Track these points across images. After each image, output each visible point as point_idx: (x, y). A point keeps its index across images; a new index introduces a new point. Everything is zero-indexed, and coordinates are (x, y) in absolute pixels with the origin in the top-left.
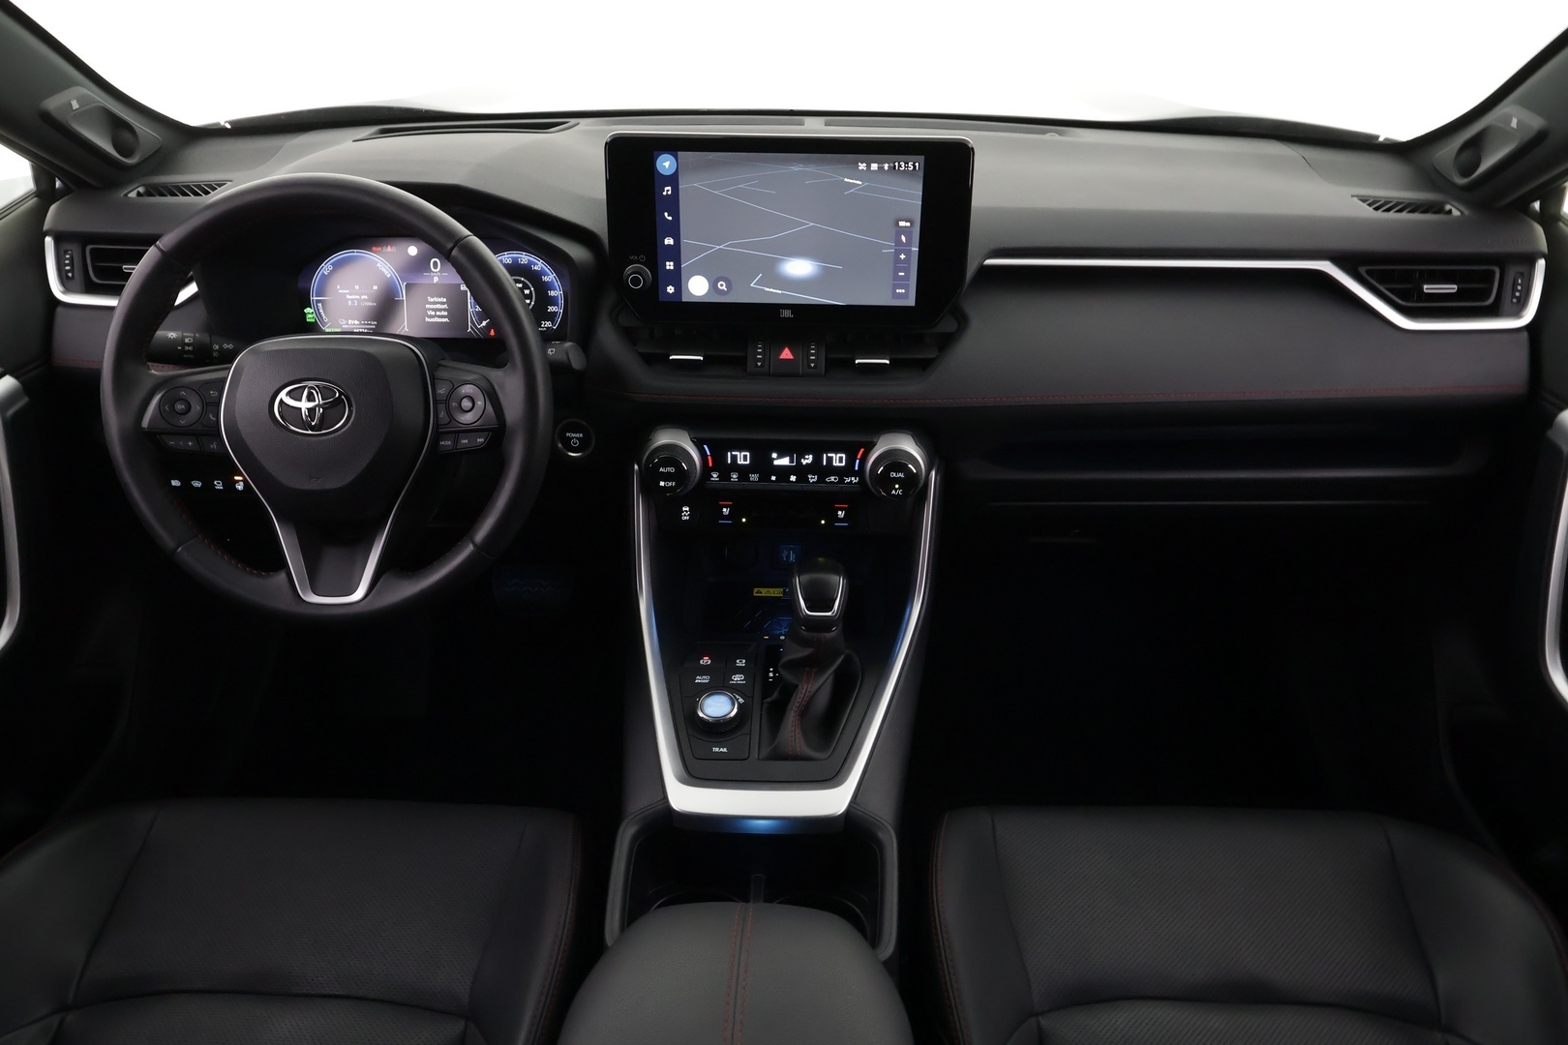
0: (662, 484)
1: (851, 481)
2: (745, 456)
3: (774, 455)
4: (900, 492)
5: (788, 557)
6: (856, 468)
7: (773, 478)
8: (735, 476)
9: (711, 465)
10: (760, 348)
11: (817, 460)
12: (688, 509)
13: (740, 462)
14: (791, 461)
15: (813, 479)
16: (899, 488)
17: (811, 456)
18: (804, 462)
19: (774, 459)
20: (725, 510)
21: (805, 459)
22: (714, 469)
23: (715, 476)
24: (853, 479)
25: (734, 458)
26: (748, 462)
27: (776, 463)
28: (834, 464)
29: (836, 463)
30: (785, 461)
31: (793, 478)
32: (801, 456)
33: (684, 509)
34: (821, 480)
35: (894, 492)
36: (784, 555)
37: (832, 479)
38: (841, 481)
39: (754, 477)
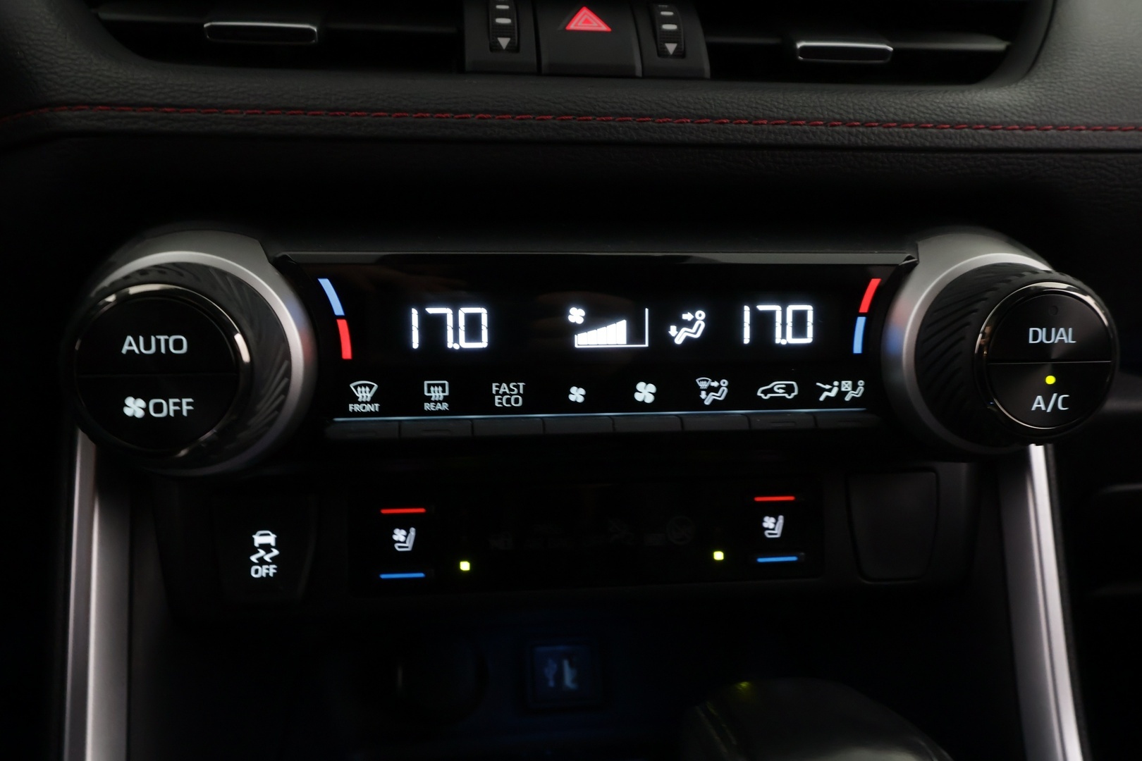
0: (134, 407)
1: (842, 394)
2: (473, 322)
3: (576, 315)
4: (1058, 401)
5: (559, 676)
6: (858, 348)
7: (577, 394)
8: (437, 393)
9: (347, 353)
10: (503, 14)
11: (723, 325)
12: (271, 539)
13: (457, 341)
14: (635, 333)
15: (713, 390)
16: (1056, 388)
17: (701, 315)
18: (679, 336)
19: (577, 329)
20: (399, 535)
21: (682, 324)
22: (359, 370)
23: (364, 394)
24: (847, 385)
25: (433, 327)
26: (484, 343)
27: (583, 341)
28: (778, 340)
29: (784, 337)
30: (613, 335)
31: (645, 392)
32: (669, 315)
33: (259, 539)
34: (741, 395)
35: (1039, 403)
36: (550, 672)
37: (778, 387)
38: (809, 396)
39: (507, 393)
